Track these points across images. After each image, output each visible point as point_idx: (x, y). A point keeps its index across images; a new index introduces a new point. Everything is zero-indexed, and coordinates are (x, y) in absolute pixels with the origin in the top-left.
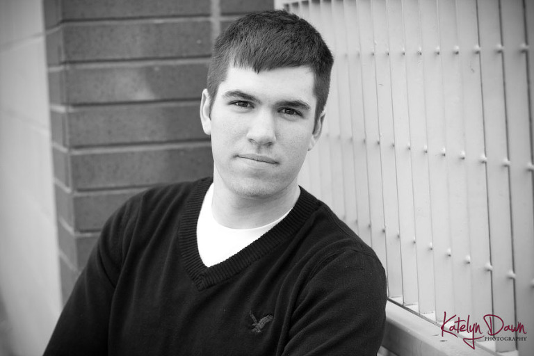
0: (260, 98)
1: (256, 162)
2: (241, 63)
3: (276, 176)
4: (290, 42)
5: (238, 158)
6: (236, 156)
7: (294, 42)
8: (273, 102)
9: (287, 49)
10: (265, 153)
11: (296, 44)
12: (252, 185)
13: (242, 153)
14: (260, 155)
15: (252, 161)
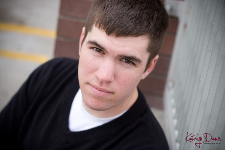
0: (108, 50)
1: (98, 91)
2: (100, 26)
3: (111, 100)
4: (134, 20)
5: (88, 85)
6: (88, 83)
7: (137, 19)
8: (116, 54)
9: (130, 24)
10: (104, 87)
11: (137, 21)
12: (94, 104)
13: (91, 83)
14: (101, 87)
15: (96, 90)
